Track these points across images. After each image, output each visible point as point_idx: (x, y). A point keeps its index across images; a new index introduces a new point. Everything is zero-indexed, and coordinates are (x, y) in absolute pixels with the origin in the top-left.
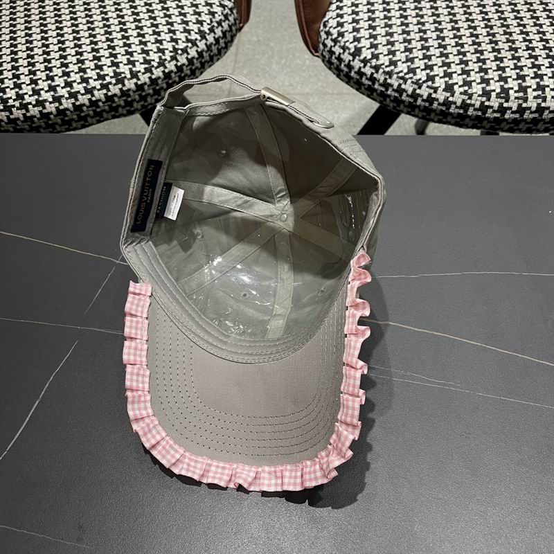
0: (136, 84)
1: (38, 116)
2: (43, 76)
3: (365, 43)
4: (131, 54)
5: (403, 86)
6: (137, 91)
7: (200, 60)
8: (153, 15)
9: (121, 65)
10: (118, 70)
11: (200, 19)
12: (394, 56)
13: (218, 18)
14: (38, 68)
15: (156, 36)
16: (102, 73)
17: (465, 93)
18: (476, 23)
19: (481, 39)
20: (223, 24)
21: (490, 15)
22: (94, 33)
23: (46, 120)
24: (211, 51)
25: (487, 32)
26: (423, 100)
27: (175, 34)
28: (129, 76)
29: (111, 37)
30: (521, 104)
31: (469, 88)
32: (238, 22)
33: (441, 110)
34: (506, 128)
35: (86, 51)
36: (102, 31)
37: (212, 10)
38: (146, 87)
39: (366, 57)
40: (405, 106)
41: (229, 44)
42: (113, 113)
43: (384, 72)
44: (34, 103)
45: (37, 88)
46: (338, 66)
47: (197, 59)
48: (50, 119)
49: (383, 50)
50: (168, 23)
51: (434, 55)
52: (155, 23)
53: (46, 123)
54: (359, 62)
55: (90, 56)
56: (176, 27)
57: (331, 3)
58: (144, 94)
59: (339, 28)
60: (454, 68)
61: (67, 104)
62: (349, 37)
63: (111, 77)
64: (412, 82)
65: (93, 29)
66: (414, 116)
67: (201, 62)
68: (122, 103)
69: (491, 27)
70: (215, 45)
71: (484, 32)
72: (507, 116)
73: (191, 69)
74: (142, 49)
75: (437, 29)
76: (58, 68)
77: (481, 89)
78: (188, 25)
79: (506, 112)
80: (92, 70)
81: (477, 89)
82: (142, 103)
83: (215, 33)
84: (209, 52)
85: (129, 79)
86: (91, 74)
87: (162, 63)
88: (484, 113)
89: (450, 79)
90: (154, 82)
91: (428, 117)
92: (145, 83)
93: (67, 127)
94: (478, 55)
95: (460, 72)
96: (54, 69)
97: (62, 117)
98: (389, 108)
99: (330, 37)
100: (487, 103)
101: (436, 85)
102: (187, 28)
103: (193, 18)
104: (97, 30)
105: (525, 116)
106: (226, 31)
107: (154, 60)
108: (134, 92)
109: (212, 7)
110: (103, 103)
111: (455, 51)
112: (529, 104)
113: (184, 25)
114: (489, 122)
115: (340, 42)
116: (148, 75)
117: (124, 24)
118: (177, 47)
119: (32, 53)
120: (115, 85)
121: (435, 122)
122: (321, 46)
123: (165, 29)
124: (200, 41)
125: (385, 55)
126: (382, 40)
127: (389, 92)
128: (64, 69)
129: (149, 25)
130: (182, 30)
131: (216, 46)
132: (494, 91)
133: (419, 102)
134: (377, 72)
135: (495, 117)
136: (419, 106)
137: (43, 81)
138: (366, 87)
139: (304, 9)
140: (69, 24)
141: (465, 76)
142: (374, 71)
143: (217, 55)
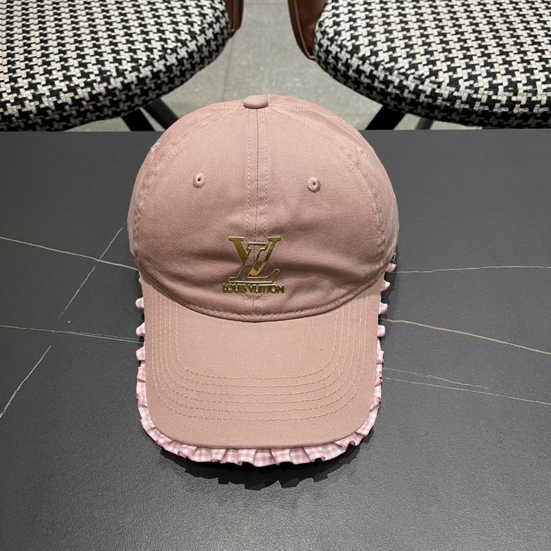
0: (122, 83)
1: (17, 115)
2: (24, 73)
3: (363, 41)
4: (118, 52)
5: (405, 83)
6: (123, 90)
7: (190, 61)
8: (141, 16)
9: (106, 63)
10: (103, 68)
11: (190, 20)
12: (394, 52)
13: (209, 19)
14: (18, 66)
15: (144, 36)
16: (86, 71)
17: (471, 87)
18: (478, 20)
19: (484, 35)
20: (214, 26)
21: (492, 13)
22: (79, 32)
23: (25, 120)
24: (202, 53)
25: (490, 28)
26: (426, 96)
27: (164, 33)
28: (115, 74)
29: (96, 36)
30: (531, 98)
31: (475, 82)
32: (229, 26)
33: (446, 106)
34: (515, 124)
35: (70, 50)
36: (88, 31)
37: (202, 12)
38: (133, 87)
39: (364, 55)
40: (407, 104)
41: (220, 48)
42: (98, 114)
43: (384, 69)
44: (12, 101)
45: (17, 85)
46: (334, 65)
47: (187, 60)
48: (30, 119)
49: (382, 46)
50: (157, 23)
51: (436, 51)
52: (143, 23)
53: (26, 123)
54: (357, 60)
55: (74, 55)
56: (165, 27)
57: (326, 4)
58: (130, 94)
59: (335, 27)
60: (457, 63)
61: (48, 102)
62: (346, 35)
63: (96, 75)
64: (414, 78)
65: (78, 29)
66: (416, 114)
67: (191, 63)
68: (107, 103)
69: (494, 24)
70: (206, 46)
71: (487, 28)
72: (515, 111)
73: (181, 70)
74: (129, 48)
75: (437, 26)
76: (39, 66)
77: (487, 83)
78: (177, 25)
79: (514, 106)
80: (76, 67)
81: (483, 83)
82: (129, 103)
83: (206, 35)
84: (200, 53)
85: (115, 78)
86: (75, 72)
87: (150, 62)
88: (492, 107)
89: (454, 73)
90: (141, 81)
91: (431, 115)
92: (132, 82)
93: (48, 127)
94: (483, 50)
95: (465, 67)
96: (35, 67)
97: (42, 116)
98: (389, 107)
99: (326, 37)
100: (494, 97)
101: (440, 80)
102: (177, 28)
103: (184, 19)
104: (82, 30)
105: (535, 111)
106: (217, 33)
107: (141, 59)
108: (120, 91)
109: (202, 9)
110: (87, 102)
111: (458, 46)
112: (539, 97)
113: (174, 26)
114: (497, 118)
115: (336, 40)
116: (135, 74)
117: (111, 24)
118: (166, 46)
119: (13, 52)
120: (100, 83)
121: (439, 120)
122: (317, 47)
123: (154, 29)
124: (191, 41)
125: (384, 52)
126: (380, 37)
127: (389, 90)
128: (45, 66)
129: (137, 25)
130: (171, 30)
131: (208, 48)
132: (502, 84)
133: (422, 98)
134: (377, 69)
135: (503, 112)
136: (421, 104)
137: (23, 79)
138: (365, 85)
139: (298, 9)
140: (53, 24)
141: (470, 70)
142: (373, 68)
143: (208, 58)
